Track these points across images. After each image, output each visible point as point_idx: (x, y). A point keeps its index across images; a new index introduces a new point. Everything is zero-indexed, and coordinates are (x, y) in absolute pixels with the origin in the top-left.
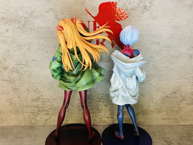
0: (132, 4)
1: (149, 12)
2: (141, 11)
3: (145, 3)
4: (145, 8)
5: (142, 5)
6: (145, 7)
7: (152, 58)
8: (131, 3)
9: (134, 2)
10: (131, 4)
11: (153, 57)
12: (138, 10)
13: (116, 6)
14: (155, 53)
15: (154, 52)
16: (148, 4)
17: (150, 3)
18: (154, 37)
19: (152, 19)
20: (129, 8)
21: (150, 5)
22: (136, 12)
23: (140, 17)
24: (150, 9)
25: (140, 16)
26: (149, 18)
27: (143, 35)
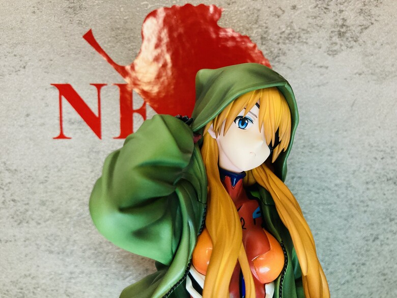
0: (285, 17)
1: (357, 49)
2: (325, 45)
3: (341, 11)
4: (341, 35)
5: (329, 20)
6: (343, 30)
7: (378, 242)
8: (280, 12)
9: (294, 7)
10: (282, 17)
11: (381, 237)
12: (310, 42)
13: (220, 24)
14: (388, 220)
15: (384, 217)
16: (352, 18)
17: (361, 11)
18: (381, 154)
19: (375, 77)
20: (273, 33)
21: (365, 23)
22: (304, 48)
23: (323, 70)
24: (364, 37)
25: (321, 64)
26: (360, 74)
27: (334, 144)
